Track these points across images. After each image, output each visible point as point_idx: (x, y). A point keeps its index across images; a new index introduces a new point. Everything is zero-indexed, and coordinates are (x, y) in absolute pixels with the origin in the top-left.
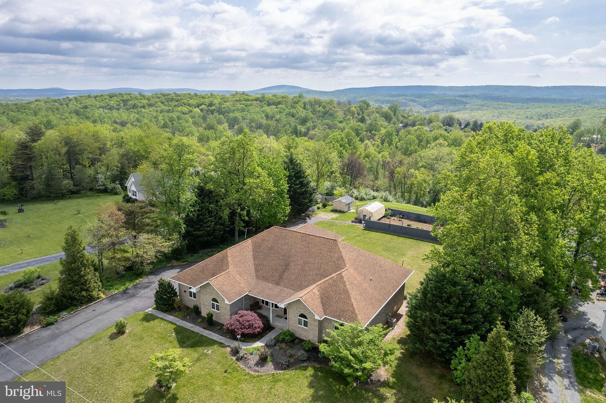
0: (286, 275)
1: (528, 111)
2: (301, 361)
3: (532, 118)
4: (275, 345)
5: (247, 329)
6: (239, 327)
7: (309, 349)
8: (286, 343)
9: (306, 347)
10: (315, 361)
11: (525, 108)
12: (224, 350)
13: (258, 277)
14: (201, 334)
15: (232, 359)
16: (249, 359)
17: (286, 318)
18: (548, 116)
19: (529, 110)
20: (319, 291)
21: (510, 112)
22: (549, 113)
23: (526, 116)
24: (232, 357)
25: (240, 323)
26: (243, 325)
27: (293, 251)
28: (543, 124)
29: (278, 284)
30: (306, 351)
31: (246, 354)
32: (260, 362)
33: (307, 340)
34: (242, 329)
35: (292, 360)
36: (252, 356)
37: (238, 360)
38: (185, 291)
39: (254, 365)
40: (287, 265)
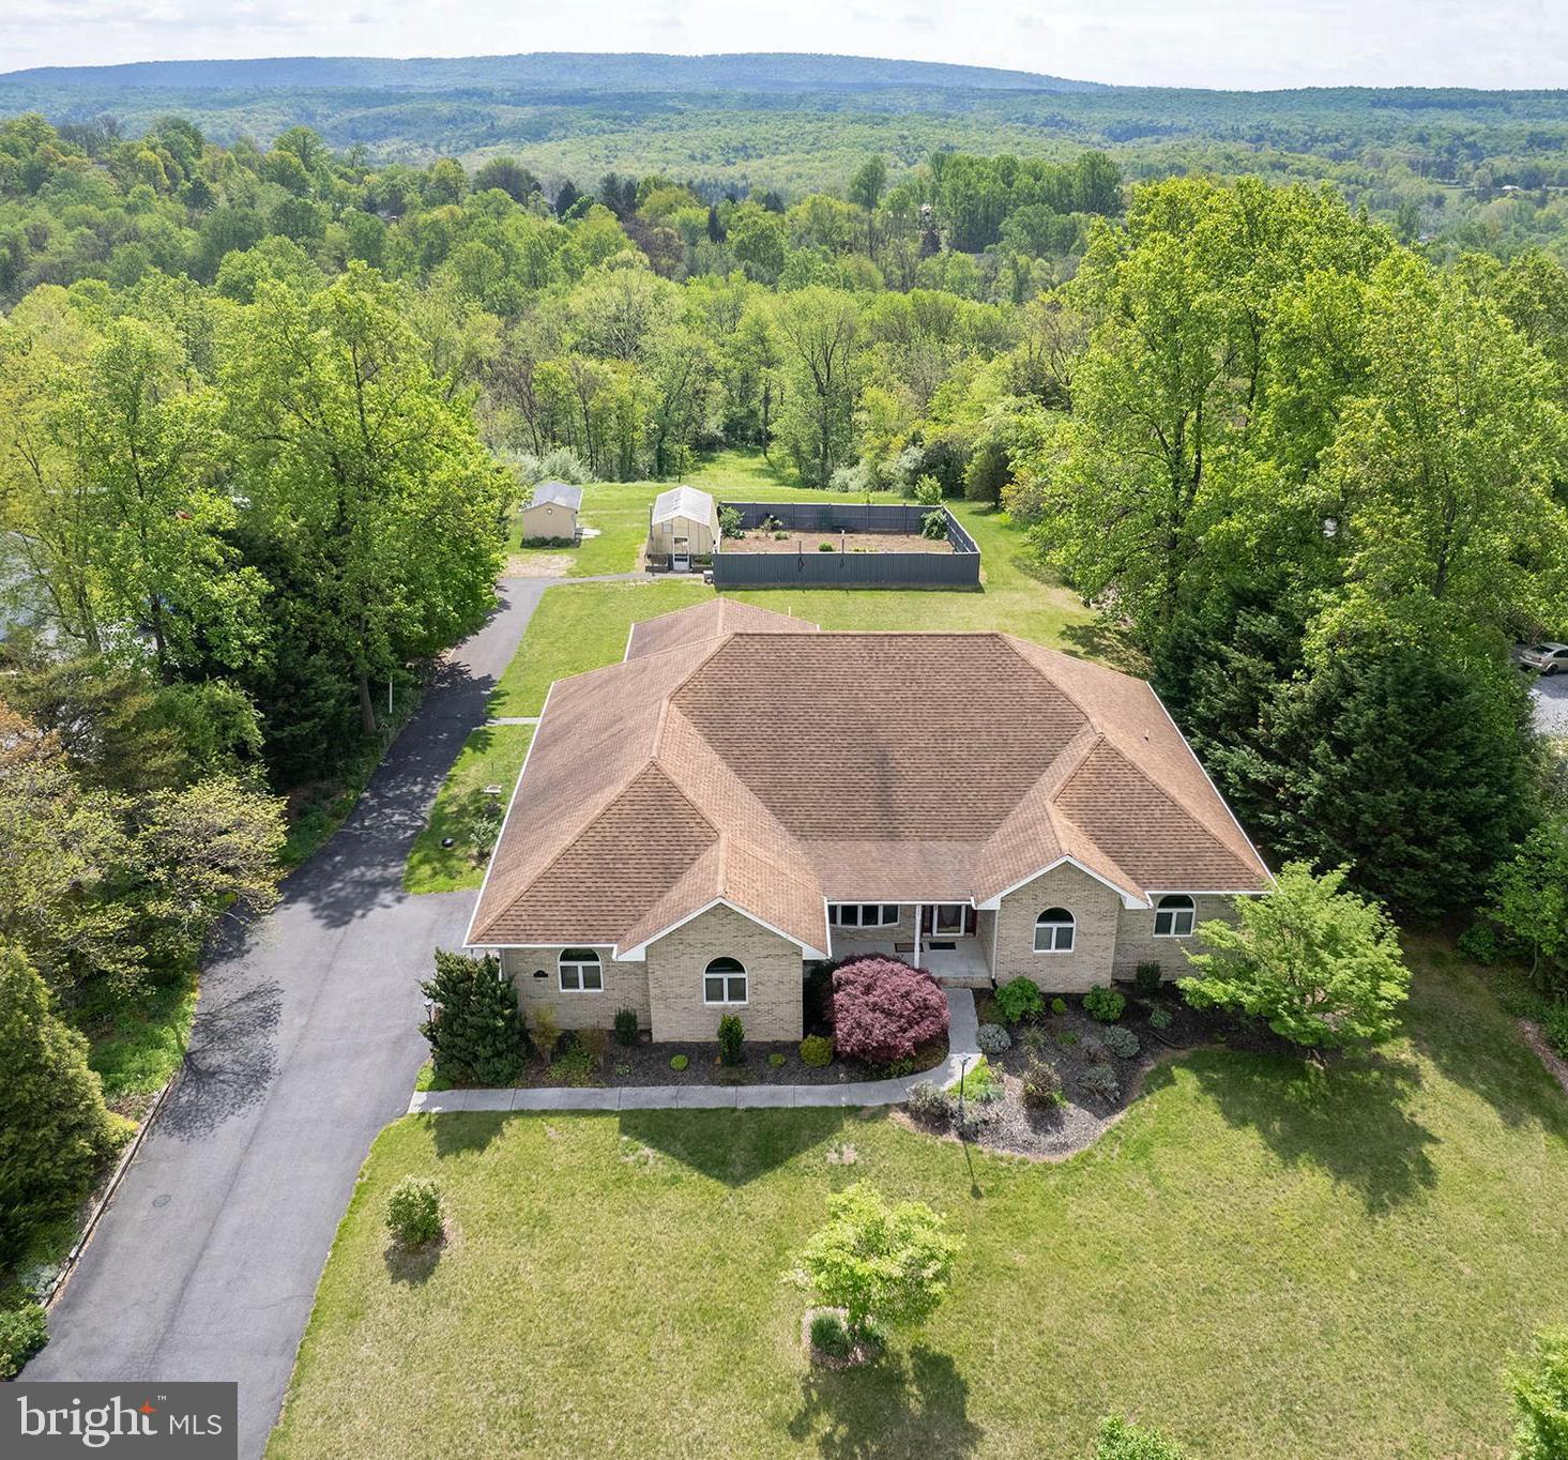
0: (899, 797)
1: (690, 138)
3: (709, 158)
6: (893, 1027)
11: (675, 126)
12: (880, 1127)
16: (999, 1122)
18: (750, 151)
19: (690, 133)
21: (638, 142)
22: (749, 140)
23: (688, 152)
25: (888, 1014)
27: (869, 706)
28: (744, 177)
29: (895, 836)
32: (1039, 1115)
33: (1087, 989)
37: (967, 1138)
39: (1033, 1132)
40: (883, 760)
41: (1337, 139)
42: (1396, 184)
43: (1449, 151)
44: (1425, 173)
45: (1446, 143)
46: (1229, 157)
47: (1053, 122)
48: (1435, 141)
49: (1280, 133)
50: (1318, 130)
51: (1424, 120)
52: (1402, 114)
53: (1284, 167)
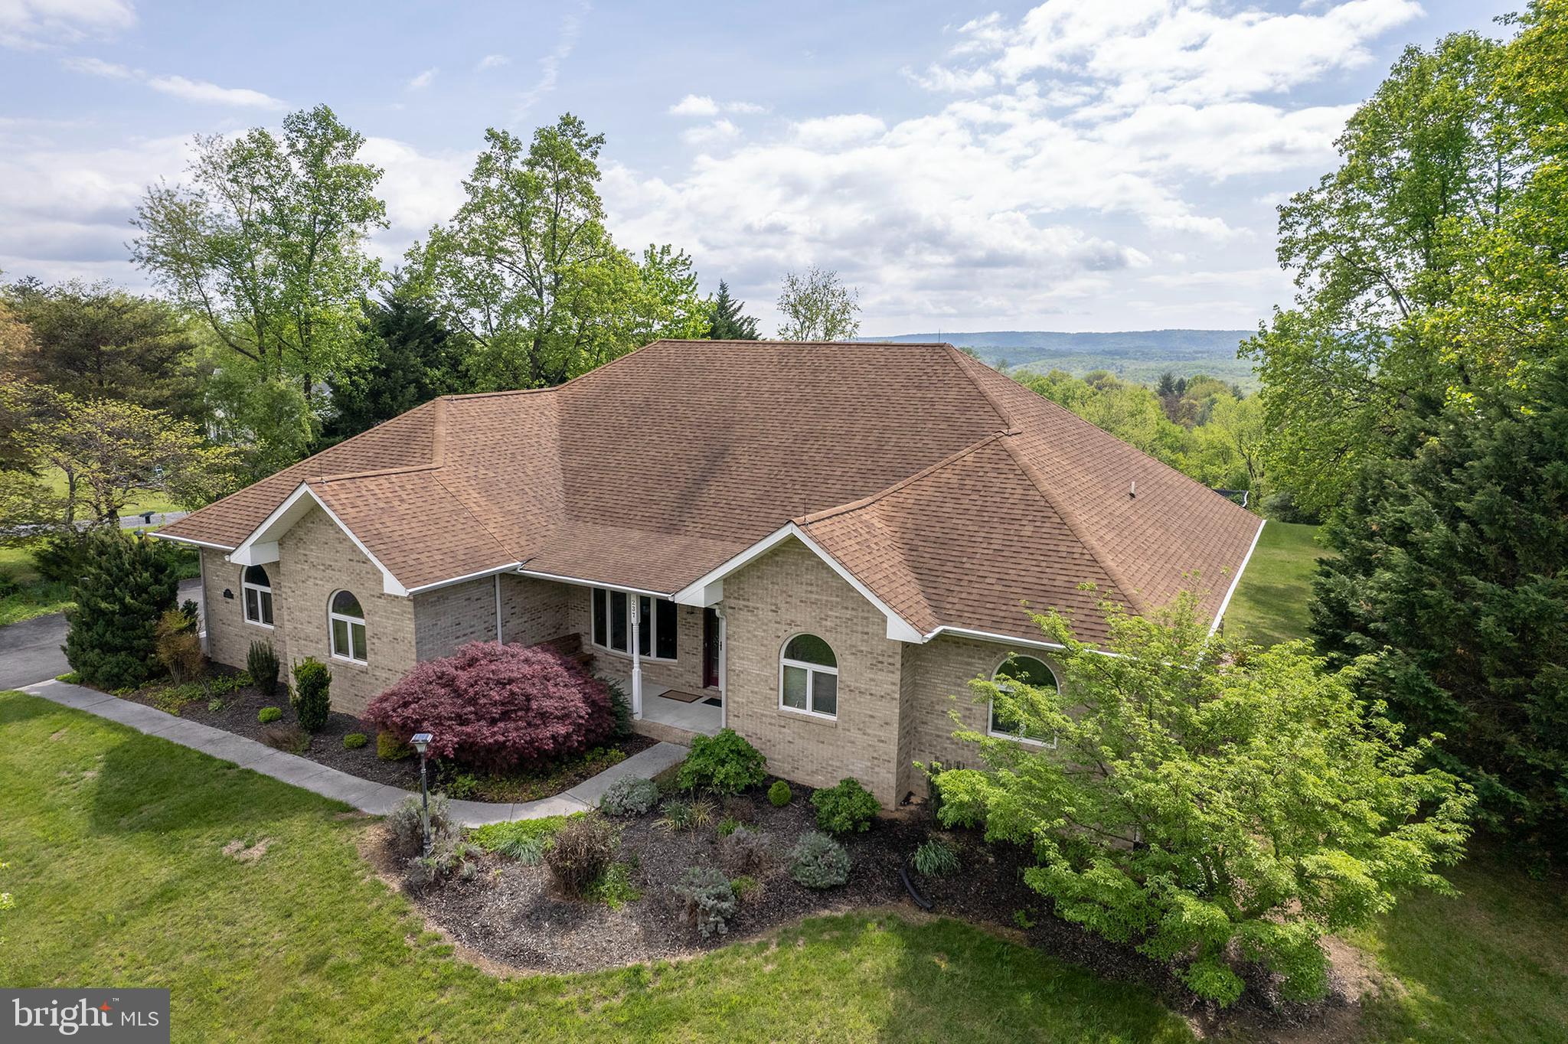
2: (813, 890)
4: (654, 811)
5: (493, 722)
7: (856, 824)
8: (716, 798)
9: (833, 814)
10: (899, 892)
12: (343, 838)
13: (574, 513)
14: (249, 767)
15: (378, 887)
16: (484, 887)
17: (715, 702)
20: (889, 519)
24: (381, 878)
26: (473, 701)
27: (744, 406)
29: (671, 528)
30: (841, 837)
31: (469, 856)
32: (554, 899)
34: (462, 721)
35: (755, 889)
36: (510, 869)
37: (413, 890)
38: (228, 594)
39: (515, 921)
40: (718, 457)
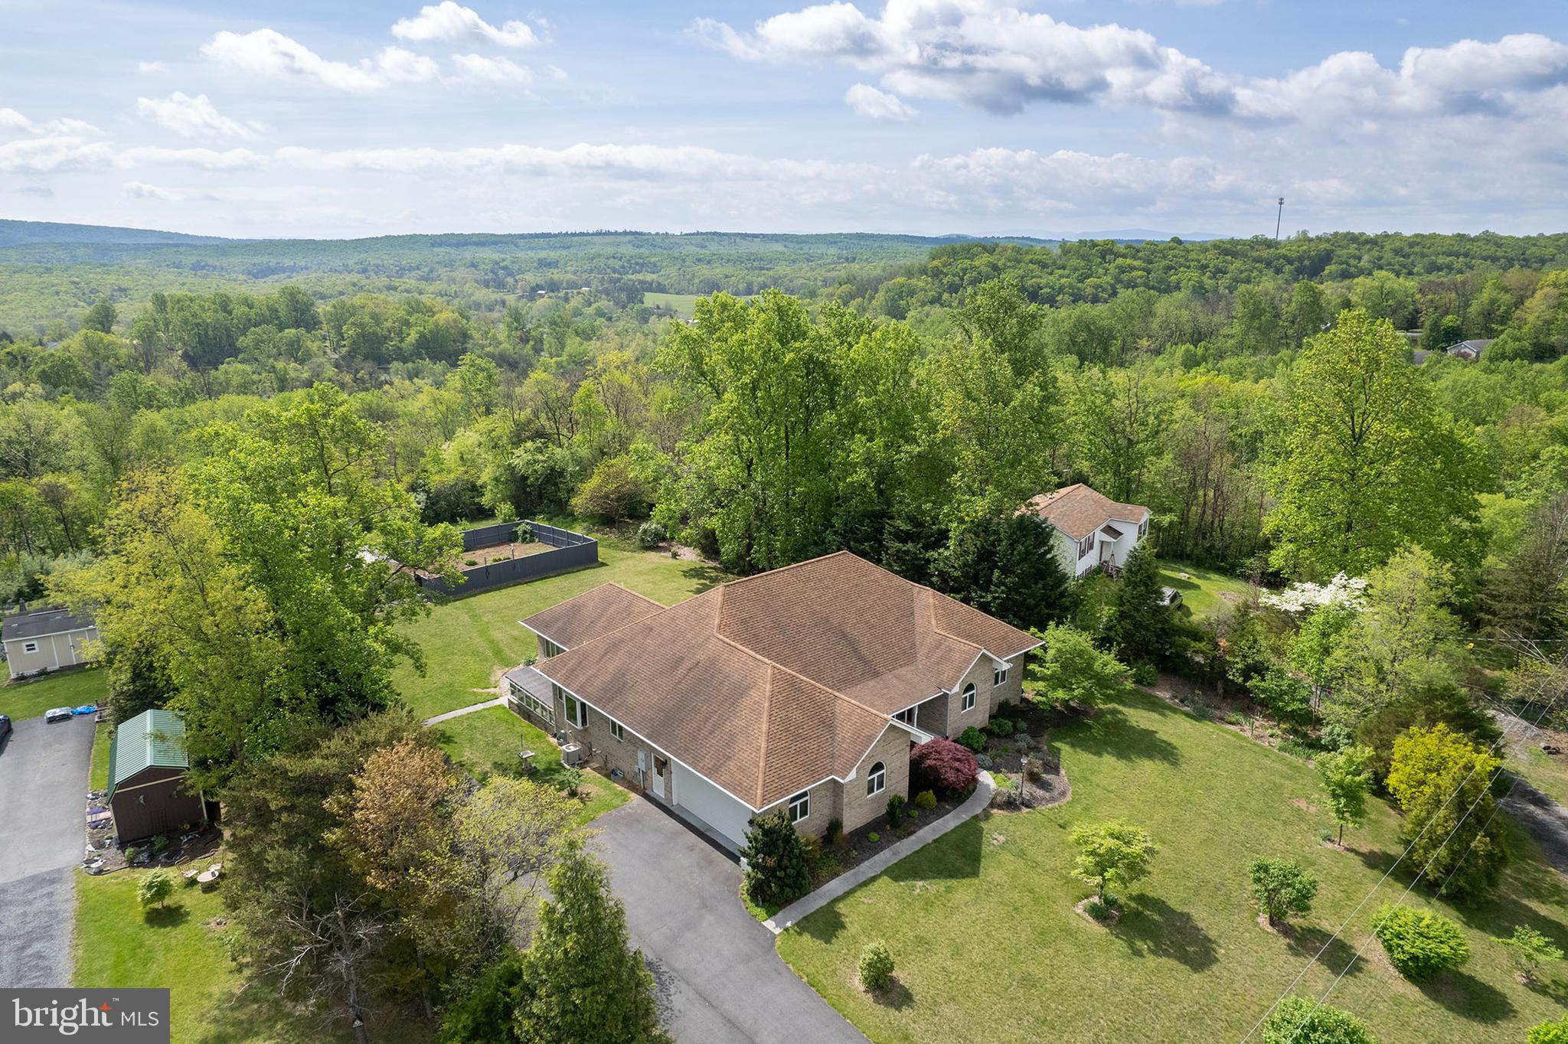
15: (1029, 813)
24: (1023, 812)
27: (817, 608)
40: (844, 635)
41: (418, 269)
42: (472, 294)
43: (492, 272)
44: (487, 286)
45: (489, 267)
46: (354, 285)
47: (196, 267)
48: (482, 266)
49: (378, 266)
50: (404, 263)
51: (468, 254)
52: (452, 251)
53: (395, 289)
